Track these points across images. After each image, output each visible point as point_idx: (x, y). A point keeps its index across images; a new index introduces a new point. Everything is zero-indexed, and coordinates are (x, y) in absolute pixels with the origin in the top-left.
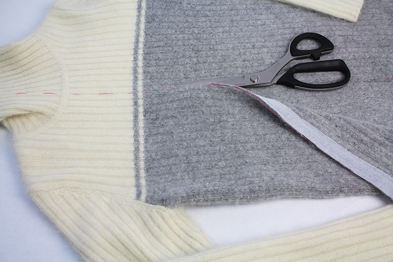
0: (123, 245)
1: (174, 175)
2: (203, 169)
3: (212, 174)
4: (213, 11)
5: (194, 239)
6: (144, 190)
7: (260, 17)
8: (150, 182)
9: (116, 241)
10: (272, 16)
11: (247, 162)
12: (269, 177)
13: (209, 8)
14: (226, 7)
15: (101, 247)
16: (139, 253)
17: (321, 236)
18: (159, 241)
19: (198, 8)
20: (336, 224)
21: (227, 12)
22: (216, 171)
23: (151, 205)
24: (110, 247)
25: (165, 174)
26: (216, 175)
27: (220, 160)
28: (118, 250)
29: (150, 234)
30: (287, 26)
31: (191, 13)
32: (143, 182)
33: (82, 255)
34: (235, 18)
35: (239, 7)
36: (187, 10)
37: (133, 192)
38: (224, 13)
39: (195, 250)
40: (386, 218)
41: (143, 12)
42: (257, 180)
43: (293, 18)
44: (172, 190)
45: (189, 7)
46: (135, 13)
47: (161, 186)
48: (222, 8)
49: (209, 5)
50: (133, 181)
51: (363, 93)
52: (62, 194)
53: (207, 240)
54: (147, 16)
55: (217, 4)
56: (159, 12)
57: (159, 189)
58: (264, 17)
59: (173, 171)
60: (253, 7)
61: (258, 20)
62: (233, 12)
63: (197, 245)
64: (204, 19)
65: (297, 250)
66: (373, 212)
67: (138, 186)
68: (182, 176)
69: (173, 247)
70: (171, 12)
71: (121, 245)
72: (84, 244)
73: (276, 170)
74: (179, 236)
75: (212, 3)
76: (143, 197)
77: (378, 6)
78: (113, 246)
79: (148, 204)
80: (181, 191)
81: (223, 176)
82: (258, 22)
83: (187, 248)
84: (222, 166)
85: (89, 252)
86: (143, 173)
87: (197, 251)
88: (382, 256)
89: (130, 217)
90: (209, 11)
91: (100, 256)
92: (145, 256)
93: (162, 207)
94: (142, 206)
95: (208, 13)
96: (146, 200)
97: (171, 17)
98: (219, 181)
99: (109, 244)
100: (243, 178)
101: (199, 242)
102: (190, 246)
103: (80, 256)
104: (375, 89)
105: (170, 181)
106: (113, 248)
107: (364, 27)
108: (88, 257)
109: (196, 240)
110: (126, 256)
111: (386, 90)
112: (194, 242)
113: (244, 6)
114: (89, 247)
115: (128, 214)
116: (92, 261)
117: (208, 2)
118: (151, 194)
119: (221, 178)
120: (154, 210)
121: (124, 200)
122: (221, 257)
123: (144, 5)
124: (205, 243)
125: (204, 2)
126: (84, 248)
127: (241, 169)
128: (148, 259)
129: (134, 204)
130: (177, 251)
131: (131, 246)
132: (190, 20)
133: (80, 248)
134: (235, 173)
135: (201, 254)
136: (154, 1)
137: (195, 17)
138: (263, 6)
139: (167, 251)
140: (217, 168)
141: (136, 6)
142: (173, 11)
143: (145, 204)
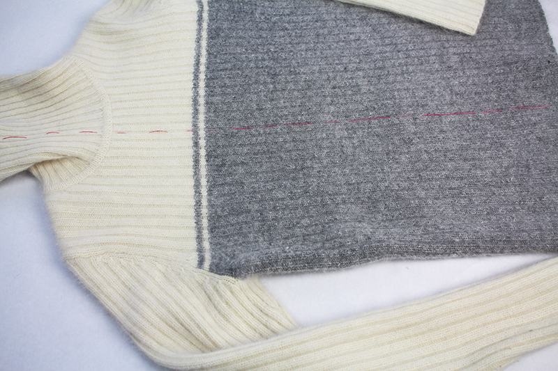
0: (182, 325)
1: (245, 236)
2: (282, 229)
3: (293, 236)
4: (294, 22)
5: (271, 317)
6: (208, 256)
7: (353, 30)
8: (215, 245)
9: (173, 320)
10: (368, 29)
11: (336, 219)
12: (365, 235)
13: (288, 18)
14: (309, 18)
15: (156, 328)
17: (428, 310)
18: (227, 320)
19: (274, 19)
21: (311, 23)
22: (297, 231)
23: (217, 276)
24: (166, 328)
25: (234, 236)
26: (297, 236)
27: (303, 217)
29: (216, 311)
30: (387, 41)
31: (265, 26)
32: (206, 245)
33: (133, 338)
34: (321, 31)
35: (326, 17)
36: (260, 22)
37: (194, 257)
38: (307, 25)
39: (272, 331)
41: (205, 25)
42: (349, 241)
43: (394, 30)
45: (263, 17)
46: (195, 26)
47: (229, 250)
48: (305, 19)
49: (289, 15)
50: (194, 244)
52: (106, 261)
53: (286, 318)
54: (210, 31)
55: (299, 13)
56: (225, 25)
57: (227, 255)
58: (358, 29)
59: (244, 231)
60: (344, 16)
61: (351, 34)
62: (318, 24)
63: (275, 325)
64: (282, 33)
65: (398, 329)
67: (200, 250)
68: (255, 238)
69: (244, 328)
72: (135, 325)
73: (373, 228)
74: (252, 314)
75: (292, 13)
76: (207, 264)
77: (501, 14)
78: (170, 326)
79: (212, 274)
80: (254, 257)
81: (307, 237)
82: (351, 36)
83: (261, 328)
84: (305, 225)
85: (141, 335)
86: (206, 234)
87: (275, 333)
89: (191, 289)
90: (289, 22)
91: (154, 339)
92: (210, 339)
93: (231, 278)
94: (205, 275)
95: (287, 25)
96: (210, 269)
97: (240, 31)
98: (302, 244)
99: (165, 324)
100: (332, 239)
101: (276, 321)
102: (266, 326)
103: (131, 339)
105: (240, 245)
106: (171, 329)
107: (484, 42)
108: (140, 341)
109: (273, 319)
110: (186, 339)
112: (271, 321)
113: (333, 16)
114: (141, 329)
115: (188, 286)
116: (145, 345)
117: (287, 11)
118: (216, 261)
119: (304, 240)
120: (220, 281)
121: (182, 269)
122: (305, 342)
123: (205, 15)
124: (285, 322)
125: (282, 11)
126: (134, 329)
127: (329, 227)
128: (214, 343)
129: (196, 274)
130: (250, 333)
131: (193, 327)
132: (265, 35)
133: (130, 330)
134: (322, 232)
135: (279, 337)
136: (218, 10)
137: (270, 30)
138: (357, 16)
139: (237, 331)
140: (299, 227)
141: (196, 17)
142: (242, 23)
143: (209, 273)
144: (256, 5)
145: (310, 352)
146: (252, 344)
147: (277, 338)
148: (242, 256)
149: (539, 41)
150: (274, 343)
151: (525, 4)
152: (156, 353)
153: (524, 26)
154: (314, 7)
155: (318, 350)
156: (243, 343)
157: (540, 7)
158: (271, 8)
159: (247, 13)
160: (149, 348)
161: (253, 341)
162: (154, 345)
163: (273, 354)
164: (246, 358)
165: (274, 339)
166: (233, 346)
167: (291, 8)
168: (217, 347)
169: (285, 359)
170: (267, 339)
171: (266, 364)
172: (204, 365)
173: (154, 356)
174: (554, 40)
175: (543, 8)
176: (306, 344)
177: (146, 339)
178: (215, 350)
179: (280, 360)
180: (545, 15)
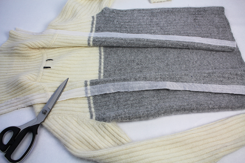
1: (108, 106)
2: (123, 102)
3: (127, 104)
4: (130, 25)
5: (122, 137)
6: (94, 114)
7: (153, 28)
8: (97, 110)
9: (82, 139)
10: (159, 28)
11: (144, 97)
12: (155, 104)
13: (127, 24)
14: (136, 24)
15: (75, 142)
16: (94, 144)
17: (185, 136)
18: (104, 138)
19: (122, 24)
20: (192, 130)
21: (137, 26)
22: (129, 102)
23: (98, 122)
24: (79, 142)
25: (104, 106)
26: (129, 104)
27: (131, 97)
28: (83, 143)
29: (100, 135)
30: (166, 33)
31: (118, 26)
32: (93, 110)
33: (65, 146)
34: (140, 29)
35: (143, 24)
36: (116, 25)
37: (88, 115)
38: (135, 27)
39: (122, 143)
40: (217, 127)
41: (94, 26)
42: (149, 107)
43: (169, 29)
44: (108, 113)
45: (117, 23)
46: (90, 26)
47: (102, 111)
48: (134, 24)
49: (128, 22)
50: (88, 109)
51: (205, 67)
52: (53, 117)
53: (128, 138)
54: (96, 28)
55: (132, 22)
56: (102, 26)
57: (102, 113)
58: (155, 28)
59: (108, 104)
60: (150, 23)
61: (152, 30)
62: (139, 26)
63: (123, 141)
64: (125, 29)
65: (173, 143)
66: (210, 124)
67: (91, 112)
68: (112, 106)
69: (111, 141)
70: (108, 25)
71: (85, 141)
72: (66, 141)
73: (159, 100)
74: (114, 136)
75: (129, 22)
76: (94, 117)
77: (212, 24)
78: (80, 141)
79: (97, 121)
80: (113, 114)
81: (133, 105)
82: (152, 31)
83: (118, 142)
84: (132, 100)
85: (69, 145)
86: (92, 105)
87: (123, 144)
88: (215, 146)
89: (88, 127)
90: (128, 25)
91: (74, 147)
92: (98, 146)
93: (104, 122)
94: (94, 122)
95: (127, 26)
96: (96, 119)
97: (108, 28)
98: (131, 108)
99: (78, 141)
100: (143, 106)
101: (124, 139)
102: (120, 141)
103: (64, 147)
104: (211, 65)
105: (107, 109)
106: (81, 142)
107: (205, 34)
108: (68, 147)
109: (123, 138)
110: (87, 146)
111: (217, 66)
112: (122, 139)
113: (145, 23)
114: (69, 142)
115: (87, 126)
116: (70, 149)
117: (127, 21)
118: (98, 116)
119: (132, 106)
120: (100, 124)
121: (84, 119)
122: (135, 147)
123: (95, 22)
124: (127, 139)
125: (125, 20)
126: (66, 143)
127: (141, 101)
128: (99, 147)
129: (90, 121)
130: (113, 143)
131: (90, 141)
132: (118, 30)
133: (64, 143)
134: (139, 103)
135: (125, 145)
136: (100, 20)
137: (120, 28)
138: (155, 23)
139: (108, 143)
140: (129, 101)
141: (91, 23)
142: (109, 25)
143: (95, 121)
144: (115, 18)
145: (137, 151)
146: (114, 148)
147: (124, 145)
148: (108, 114)
149: (227, 35)
150: (123, 147)
151: (222, 21)
152: (75, 152)
153: (221, 29)
154: (138, 20)
155: (141, 151)
156: (110, 147)
157: (228, 21)
158: (121, 19)
159: (111, 21)
160: (72, 150)
161: (114, 147)
162: (74, 149)
163: (123, 151)
164: (111, 153)
165: (123, 146)
166: (106, 148)
167: (129, 20)
168: (100, 149)
169: (127, 154)
170: (120, 146)
171: (120, 156)
172: (95, 156)
173: (74, 153)
174: (233, 34)
175: (229, 21)
176: (136, 148)
177: (71, 146)
178: (99, 150)
179: (125, 154)
180: (230, 24)
